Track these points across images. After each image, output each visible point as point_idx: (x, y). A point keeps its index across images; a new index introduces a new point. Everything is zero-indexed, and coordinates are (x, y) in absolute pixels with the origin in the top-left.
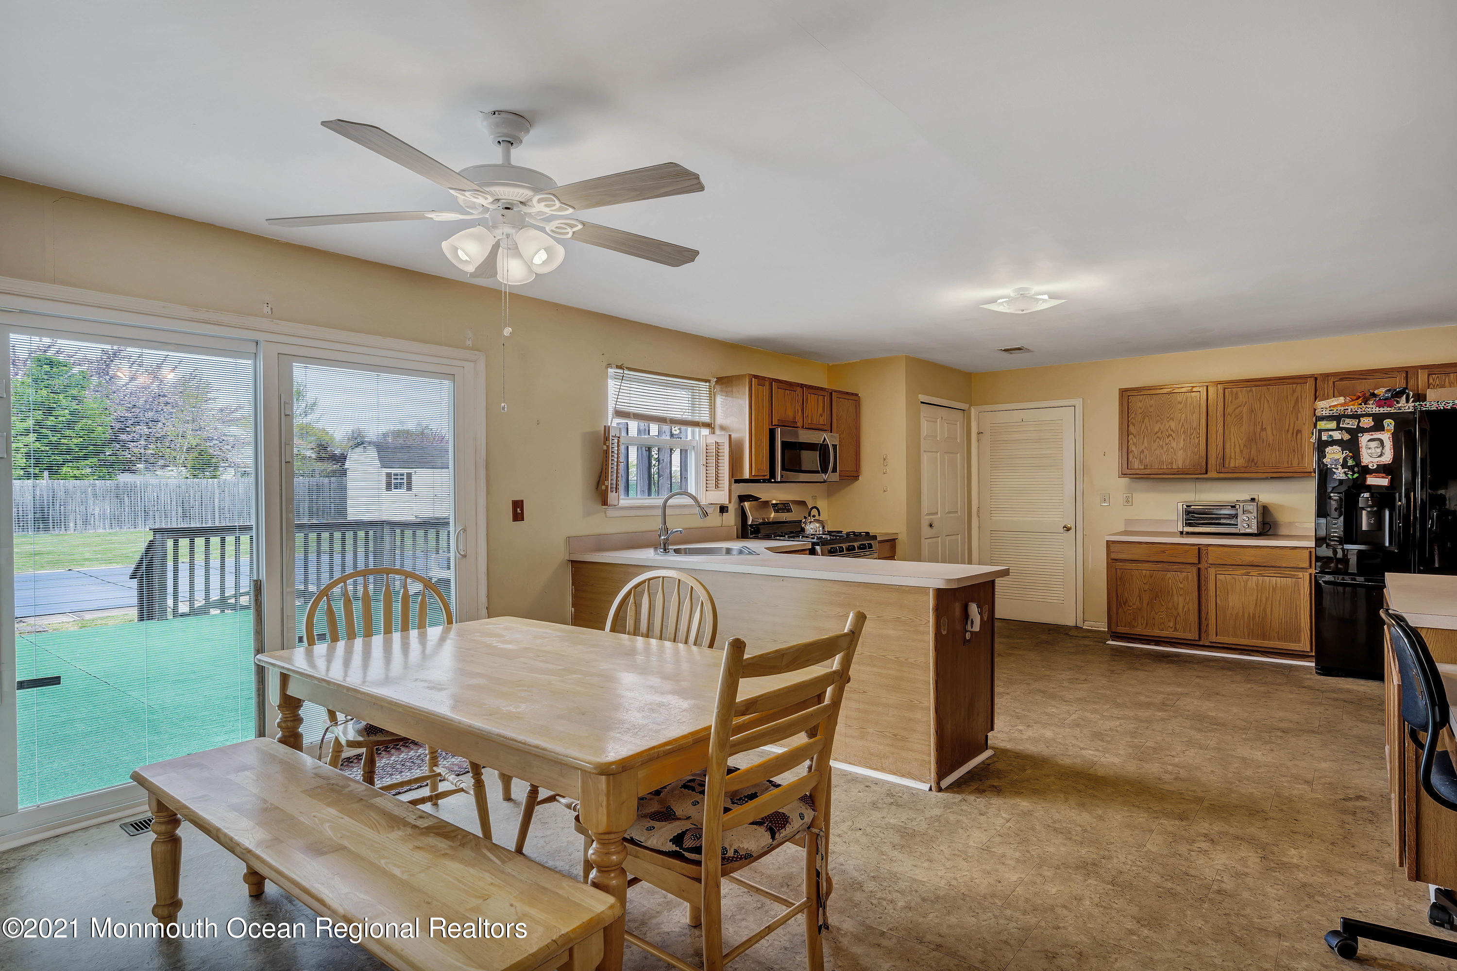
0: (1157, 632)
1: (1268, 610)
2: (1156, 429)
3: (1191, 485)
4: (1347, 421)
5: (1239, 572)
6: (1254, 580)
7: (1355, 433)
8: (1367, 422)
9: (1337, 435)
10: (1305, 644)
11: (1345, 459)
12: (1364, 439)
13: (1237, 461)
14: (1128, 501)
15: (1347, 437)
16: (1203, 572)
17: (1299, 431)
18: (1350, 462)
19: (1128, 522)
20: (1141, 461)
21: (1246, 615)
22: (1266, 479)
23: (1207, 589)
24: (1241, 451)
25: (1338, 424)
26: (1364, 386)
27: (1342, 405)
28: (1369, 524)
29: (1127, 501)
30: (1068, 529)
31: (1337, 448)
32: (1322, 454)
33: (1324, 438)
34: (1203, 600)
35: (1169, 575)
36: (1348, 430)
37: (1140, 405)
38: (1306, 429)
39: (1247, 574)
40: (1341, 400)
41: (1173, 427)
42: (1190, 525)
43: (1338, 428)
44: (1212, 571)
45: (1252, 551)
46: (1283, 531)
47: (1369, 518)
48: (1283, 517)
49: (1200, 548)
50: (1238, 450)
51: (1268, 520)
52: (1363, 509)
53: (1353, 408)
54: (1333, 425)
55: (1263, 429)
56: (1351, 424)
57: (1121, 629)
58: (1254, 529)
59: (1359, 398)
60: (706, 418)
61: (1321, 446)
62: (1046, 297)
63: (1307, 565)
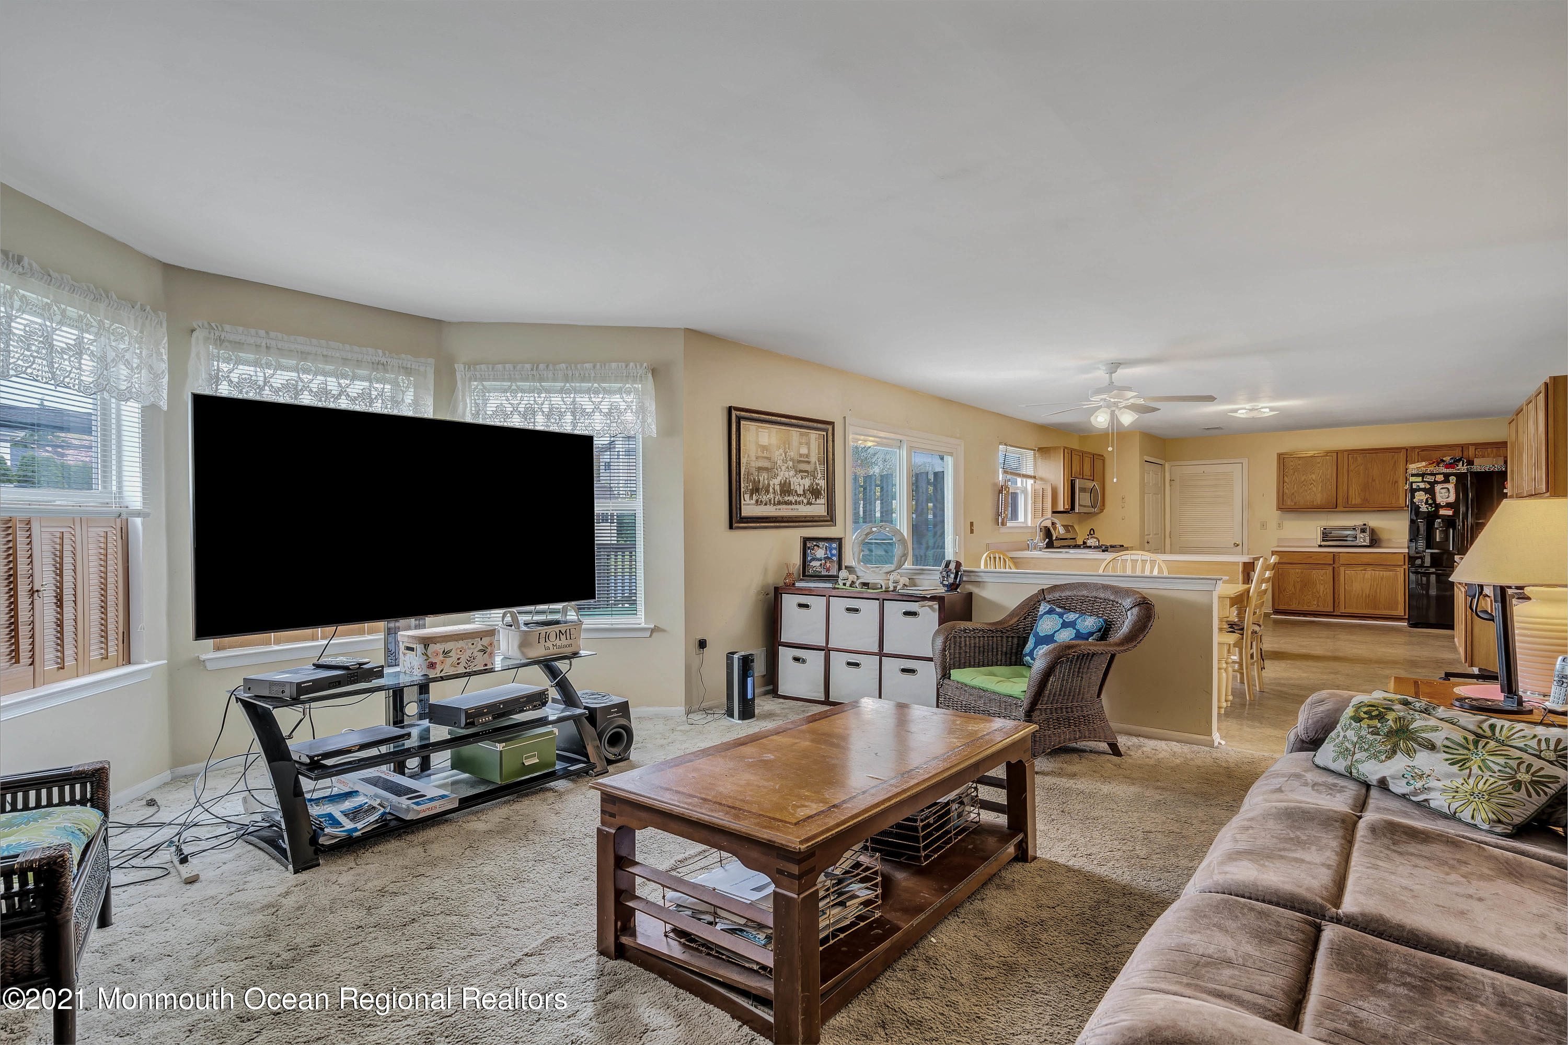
0: (1305, 608)
1: (1378, 591)
2: (1303, 479)
3: (1323, 516)
4: (1428, 477)
5: (1359, 569)
6: (1369, 573)
7: (1433, 484)
8: (1440, 478)
9: (1422, 485)
10: (1400, 612)
11: (1427, 499)
12: (1438, 488)
13: (1356, 500)
15: (1428, 486)
16: (1335, 570)
17: (1396, 482)
18: (1430, 501)
19: (1279, 540)
20: (1292, 500)
21: (1364, 595)
22: (1374, 511)
23: (1339, 580)
24: (1359, 494)
25: (1423, 479)
26: (1437, 455)
27: (1424, 467)
28: (1440, 538)
29: (1279, 527)
30: (1238, 545)
31: (1422, 493)
32: (1413, 497)
33: (1414, 487)
34: (1336, 587)
35: (1314, 572)
36: (1429, 483)
37: (1292, 464)
38: (1401, 481)
39: (1365, 570)
40: (1424, 464)
41: (1314, 477)
42: (1323, 540)
43: (1423, 481)
44: (1342, 569)
45: (1369, 556)
46: (1384, 544)
47: (1440, 534)
48: (1384, 536)
49: (1334, 554)
50: (1357, 493)
51: (1375, 537)
52: (1437, 529)
53: (1431, 469)
54: (1420, 479)
55: (1374, 480)
56: (1431, 479)
57: (1281, 607)
58: (1367, 543)
59: (1434, 463)
60: (1032, 473)
61: (1413, 491)
62: (1267, 410)
63: (1402, 563)
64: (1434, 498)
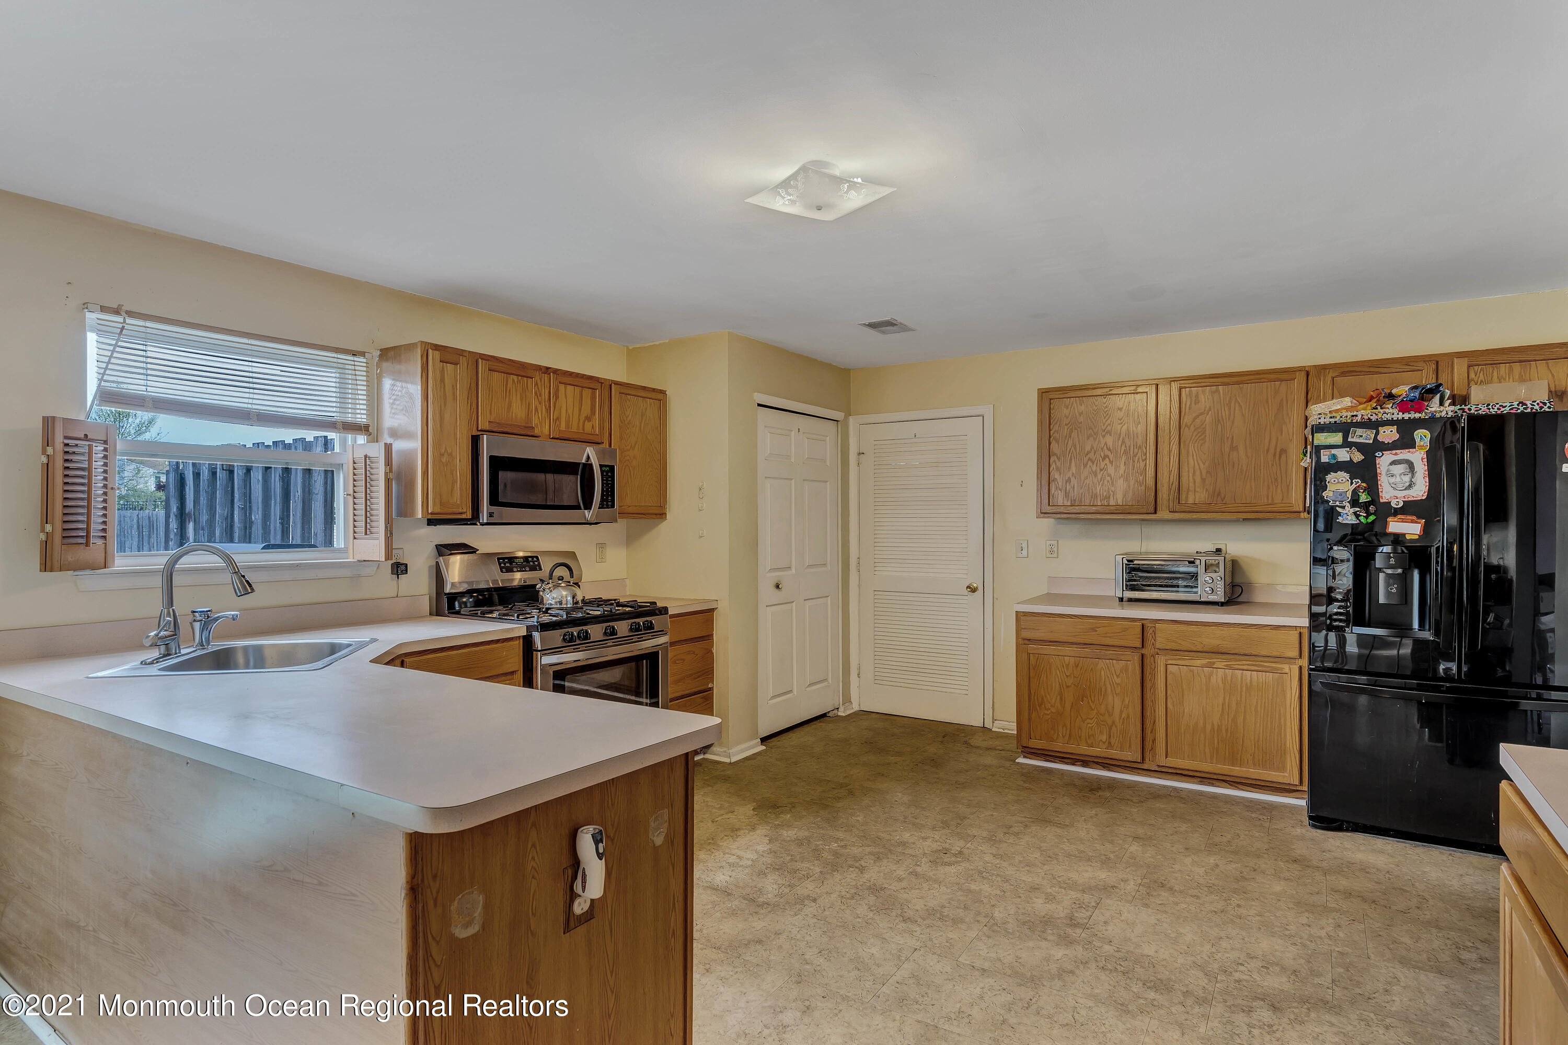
0: (1084, 749)
1: (1240, 720)
2: (1088, 448)
3: (1135, 529)
4: (1359, 431)
5: (1198, 662)
6: (1220, 672)
7: (1371, 451)
8: (1389, 434)
9: (1343, 455)
10: (1290, 773)
11: (1355, 493)
12: (1384, 461)
13: (1196, 495)
14: (1053, 552)
15: (1358, 457)
16: (1147, 661)
17: (1283, 451)
18: (1364, 498)
19: (1052, 580)
20: (1067, 495)
21: (1209, 727)
22: (1237, 521)
23: (1154, 685)
24: (1203, 480)
25: (1345, 437)
26: (1380, 382)
27: (1347, 409)
28: (1388, 594)
29: (1051, 552)
30: (974, 590)
31: (1343, 475)
32: (1320, 485)
33: (1325, 459)
34: (1148, 703)
35: (1102, 664)
36: (1360, 447)
37: (1066, 411)
38: (1295, 448)
39: (1210, 665)
40: (1347, 401)
41: (1110, 444)
42: (1133, 588)
43: (1346, 444)
44: (1161, 660)
45: (1218, 631)
46: (1260, 597)
47: (1388, 585)
48: (1259, 577)
49: (1144, 627)
50: (1198, 479)
51: (1238, 580)
52: (1380, 570)
53: (1365, 412)
54: (1337, 438)
55: (1234, 448)
56: (1364, 436)
57: (1035, 743)
58: (1219, 597)
59: (1371, 399)
60: (362, 418)
61: (1321, 471)
63: (1295, 653)
64: (1373, 487)
